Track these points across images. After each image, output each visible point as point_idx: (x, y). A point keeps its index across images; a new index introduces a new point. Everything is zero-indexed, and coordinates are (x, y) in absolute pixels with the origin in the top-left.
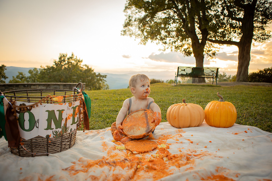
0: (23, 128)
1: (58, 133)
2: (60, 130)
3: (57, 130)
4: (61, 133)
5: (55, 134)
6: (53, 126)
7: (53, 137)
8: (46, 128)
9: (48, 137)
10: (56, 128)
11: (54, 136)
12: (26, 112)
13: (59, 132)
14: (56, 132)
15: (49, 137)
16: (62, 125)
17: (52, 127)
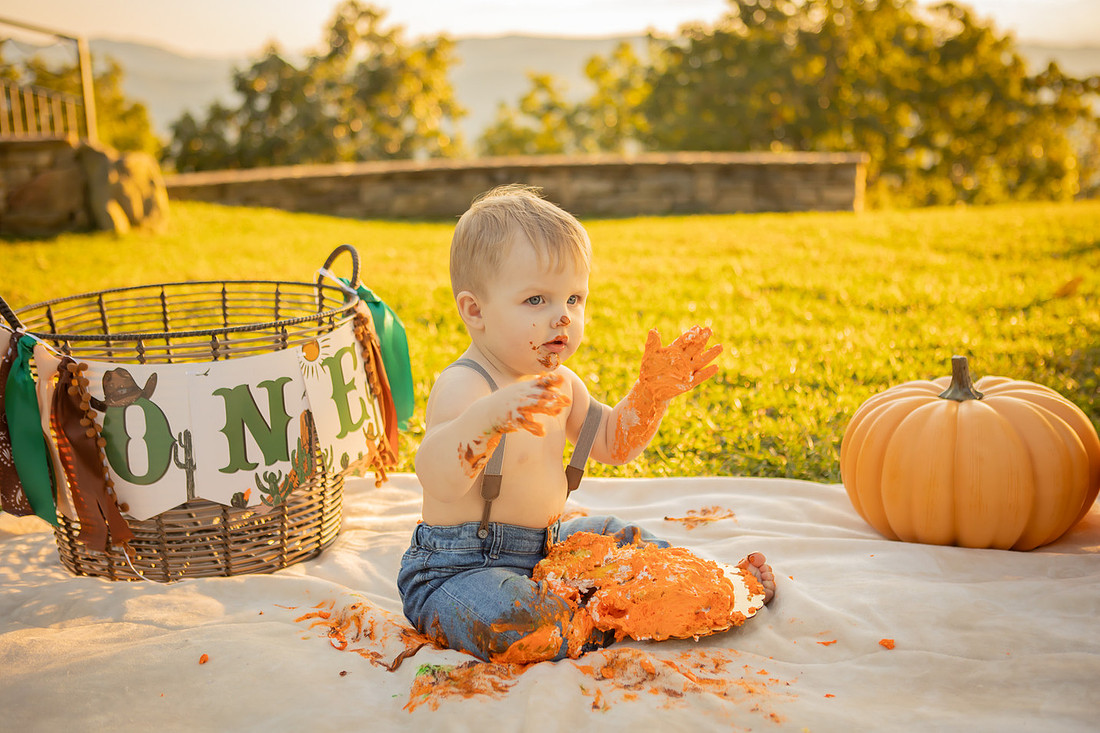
0: (125, 473)
1: (279, 484)
2: (284, 468)
3: (274, 469)
4: (290, 480)
5: (267, 485)
6: (255, 453)
7: (260, 502)
8: (226, 462)
9: (240, 501)
10: (269, 462)
11: (266, 496)
12: (130, 405)
13: (283, 479)
14: (272, 479)
15: (247, 502)
16: (293, 446)
17: (251, 460)
